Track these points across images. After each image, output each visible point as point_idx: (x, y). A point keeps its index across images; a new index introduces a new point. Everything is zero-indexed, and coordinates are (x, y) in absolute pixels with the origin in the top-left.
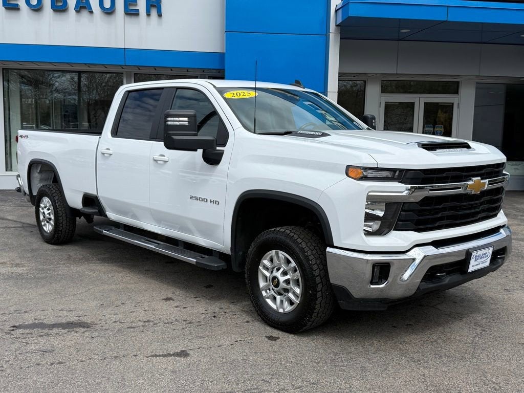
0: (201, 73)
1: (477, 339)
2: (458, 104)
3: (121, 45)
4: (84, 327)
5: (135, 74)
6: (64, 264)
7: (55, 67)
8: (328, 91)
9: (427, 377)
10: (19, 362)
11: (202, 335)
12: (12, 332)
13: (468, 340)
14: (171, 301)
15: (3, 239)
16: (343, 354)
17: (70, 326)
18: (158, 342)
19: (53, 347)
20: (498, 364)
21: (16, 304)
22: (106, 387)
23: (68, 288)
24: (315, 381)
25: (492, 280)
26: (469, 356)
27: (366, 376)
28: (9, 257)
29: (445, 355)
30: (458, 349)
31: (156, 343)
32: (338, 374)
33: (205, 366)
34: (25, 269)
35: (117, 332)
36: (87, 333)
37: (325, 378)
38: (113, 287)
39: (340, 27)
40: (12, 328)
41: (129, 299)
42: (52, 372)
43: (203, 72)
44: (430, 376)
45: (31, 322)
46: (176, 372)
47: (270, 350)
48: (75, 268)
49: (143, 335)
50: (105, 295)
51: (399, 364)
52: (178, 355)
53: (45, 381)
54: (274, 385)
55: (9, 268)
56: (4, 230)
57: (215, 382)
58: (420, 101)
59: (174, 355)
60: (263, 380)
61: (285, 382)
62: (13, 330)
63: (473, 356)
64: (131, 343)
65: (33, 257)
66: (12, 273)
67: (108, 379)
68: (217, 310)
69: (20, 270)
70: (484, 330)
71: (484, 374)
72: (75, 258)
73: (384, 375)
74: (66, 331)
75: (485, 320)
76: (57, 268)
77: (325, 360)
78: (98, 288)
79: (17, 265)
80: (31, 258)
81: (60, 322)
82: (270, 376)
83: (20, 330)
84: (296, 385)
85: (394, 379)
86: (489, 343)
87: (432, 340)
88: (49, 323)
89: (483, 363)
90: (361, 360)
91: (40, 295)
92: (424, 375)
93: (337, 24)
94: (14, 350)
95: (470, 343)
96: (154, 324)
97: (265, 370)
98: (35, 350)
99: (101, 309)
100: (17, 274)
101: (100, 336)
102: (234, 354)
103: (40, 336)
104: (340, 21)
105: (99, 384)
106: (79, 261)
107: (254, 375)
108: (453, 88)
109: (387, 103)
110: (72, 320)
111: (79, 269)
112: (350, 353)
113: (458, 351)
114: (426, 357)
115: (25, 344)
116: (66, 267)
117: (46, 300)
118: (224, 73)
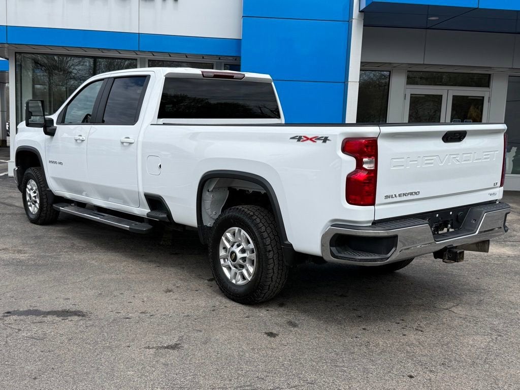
0: (217, 61)
1: (492, 344)
2: (489, 98)
3: (135, 30)
4: (79, 316)
5: (149, 60)
6: (67, 252)
7: (68, 52)
8: (349, 80)
9: (433, 381)
10: (8, 348)
11: (198, 328)
12: (5, 318)
13: (482, 345)
14: (171, 293)
15: (8, 225)
16: (345, 354)
17: (65, 314)
18: (153, 334)
19: (45, 334)
20: (512, 371)
21: (13, 290)
22: (94, 377)
23: (68, 276)
24: (313, 381)
25: (514, 283)
26: (481, 362)
27: (368, 378)
28: (12, 243)
29: (455, 360)
30: (470, 354)
31: (151, 335)
32: (338, 374)
33: (199, 360)
34: (27, 255)
35: (112, 322)
36: (82, 322)
37: (323, 378)
38: (114, 276)
39: (363, 13)
40: (6, 314)
41: (128, 289)
42: (41, 360)
43: (219, 59)
44: (436, 380)
45: (26, 309)
46: (168, 365)
47: (269, 346)
48: (77, 256)
49: (138, 326)
50: (105, 284)
51: (404, 367)
52: (172, 347)
53: (32, 368)
54: (269, 382)
55: (11, 254)
56: (10, 216)
57: (207, 377)
58: (448, 94)
59: (167, 347)
60: (257, 377)
61: (280, 381)
62: (7, 316)
63: (485, 361)
64: (125, 334)
65: (36, 243)
66: (14, 259)
67: (97, 369)
68: (217, 303)
69: (21, 257)
70: (500, 336)
71: (496, 380)
72: (78, 247)
73: (387, 378)
74: (60, 319)
75: (502, 324)
76: (58, 255)
77: (325, 360)
78: (98, 277)
79: (20, 252)
80: (34, 245)
81: (55, 309)
82: (265, 374)
83: (14, 317)
84: (292, 384)
85: (398, 382)
86: (505, 349)
87: (443, 343)
88: (45, 310)
89: (495, 369)
90: (364, 361)
91: (39, 281)
92: (430, 379)
93: (361, 10)
94: (6, 336)
95: (483, 349)
96: (151, 316)
97: (261, 367)
98: (26, 337)
99: (98, 298)
100: (18, 260)
101: (95, 325)
102: (230, 349)
103: (34, 323)
104: (363, 6)
105: (87, 373)
106: (82, 249)
107: (249, 372)
108: (484, 81)
109: (412, 96)
110: (68, 308)
111: (81, 257)
112: (353, 353)
113: (470, 356)
114: (435, 361)
115: (17, 331)
116: (69, 255)
117: (44, 287)
118: (240, 60)
